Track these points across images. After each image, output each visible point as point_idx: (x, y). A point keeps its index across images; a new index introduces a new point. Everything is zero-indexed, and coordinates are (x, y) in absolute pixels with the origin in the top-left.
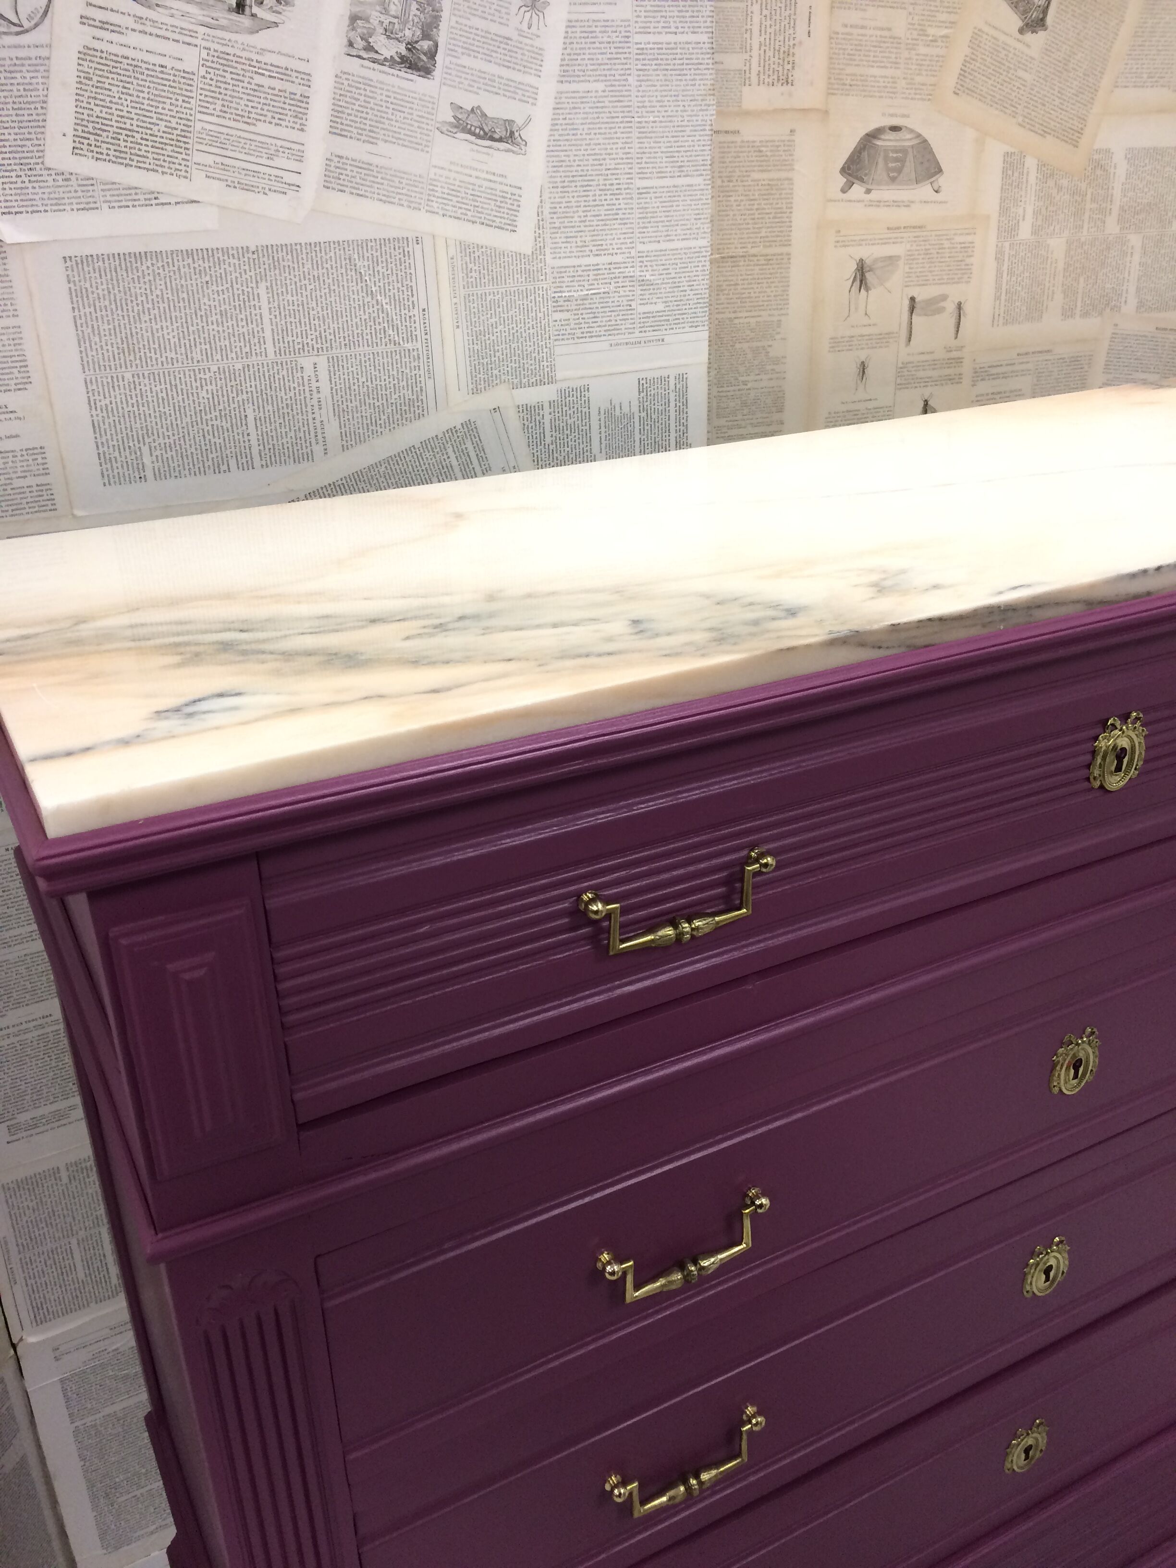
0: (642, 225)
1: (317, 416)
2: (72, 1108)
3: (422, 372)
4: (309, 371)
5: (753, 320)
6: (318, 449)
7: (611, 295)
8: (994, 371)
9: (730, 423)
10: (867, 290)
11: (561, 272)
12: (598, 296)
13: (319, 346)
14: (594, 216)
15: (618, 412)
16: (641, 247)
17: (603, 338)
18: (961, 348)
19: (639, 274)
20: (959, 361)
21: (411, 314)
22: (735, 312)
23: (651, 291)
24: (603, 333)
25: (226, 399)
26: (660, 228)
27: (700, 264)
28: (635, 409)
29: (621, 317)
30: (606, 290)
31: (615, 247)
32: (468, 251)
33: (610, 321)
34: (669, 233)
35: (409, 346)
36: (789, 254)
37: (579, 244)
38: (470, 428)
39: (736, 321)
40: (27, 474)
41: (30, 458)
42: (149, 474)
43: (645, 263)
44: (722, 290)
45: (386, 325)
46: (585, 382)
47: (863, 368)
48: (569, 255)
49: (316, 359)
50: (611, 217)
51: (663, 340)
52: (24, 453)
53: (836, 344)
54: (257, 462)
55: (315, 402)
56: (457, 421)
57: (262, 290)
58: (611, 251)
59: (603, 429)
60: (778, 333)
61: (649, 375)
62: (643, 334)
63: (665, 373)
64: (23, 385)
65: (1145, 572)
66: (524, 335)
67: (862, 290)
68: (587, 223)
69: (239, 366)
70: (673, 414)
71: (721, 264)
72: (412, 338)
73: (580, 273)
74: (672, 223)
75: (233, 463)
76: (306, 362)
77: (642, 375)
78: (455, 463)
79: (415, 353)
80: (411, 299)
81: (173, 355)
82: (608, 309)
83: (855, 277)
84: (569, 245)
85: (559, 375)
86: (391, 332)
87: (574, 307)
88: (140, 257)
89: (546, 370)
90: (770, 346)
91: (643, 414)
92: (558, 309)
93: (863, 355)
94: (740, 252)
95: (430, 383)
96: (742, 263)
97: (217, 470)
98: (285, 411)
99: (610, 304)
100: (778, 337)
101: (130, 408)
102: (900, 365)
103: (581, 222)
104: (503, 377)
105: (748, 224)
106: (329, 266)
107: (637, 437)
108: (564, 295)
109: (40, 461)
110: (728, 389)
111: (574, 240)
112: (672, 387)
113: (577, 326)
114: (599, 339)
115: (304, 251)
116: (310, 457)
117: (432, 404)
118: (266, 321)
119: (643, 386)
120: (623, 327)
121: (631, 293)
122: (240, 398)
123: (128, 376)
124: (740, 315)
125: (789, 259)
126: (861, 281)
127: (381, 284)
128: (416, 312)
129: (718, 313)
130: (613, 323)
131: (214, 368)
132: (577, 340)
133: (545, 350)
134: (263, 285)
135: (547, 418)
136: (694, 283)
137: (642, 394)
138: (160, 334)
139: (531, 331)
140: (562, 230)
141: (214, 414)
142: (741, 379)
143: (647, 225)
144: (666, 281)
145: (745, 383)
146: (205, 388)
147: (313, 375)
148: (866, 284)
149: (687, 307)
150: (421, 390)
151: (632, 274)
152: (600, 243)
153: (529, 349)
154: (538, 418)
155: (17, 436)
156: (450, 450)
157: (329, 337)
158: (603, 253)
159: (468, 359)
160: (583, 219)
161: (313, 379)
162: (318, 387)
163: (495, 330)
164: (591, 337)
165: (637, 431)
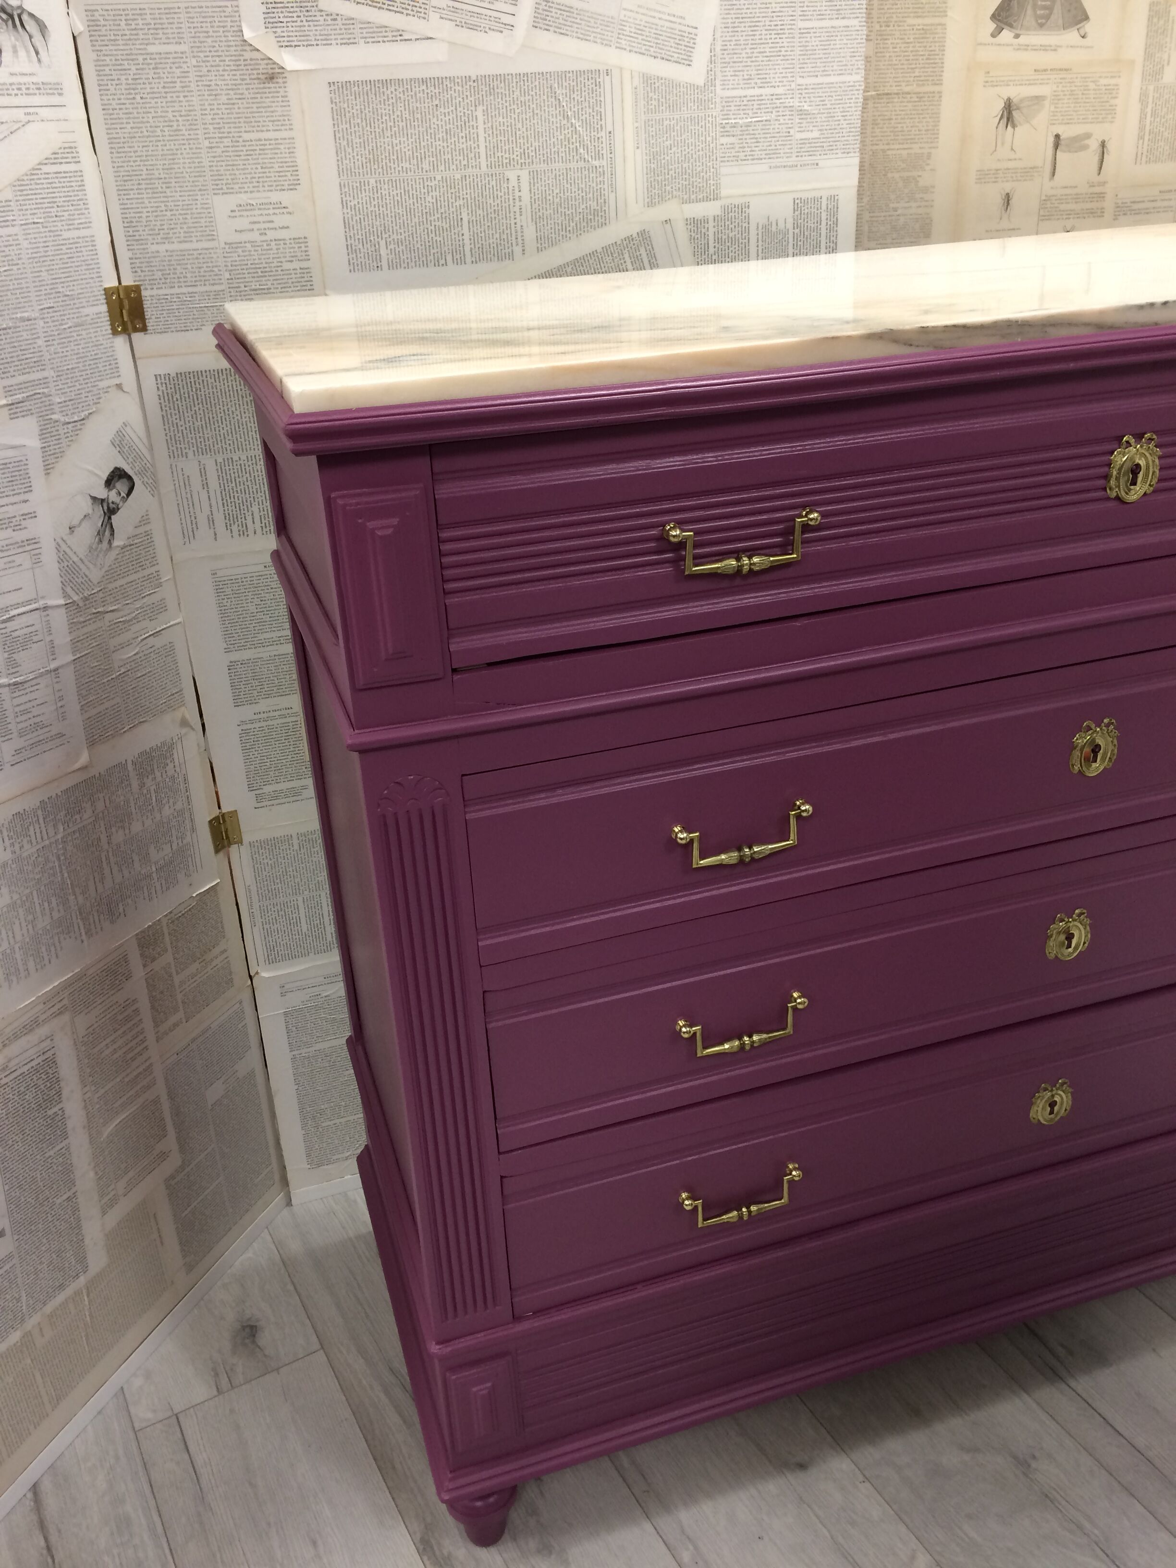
0: (802, 61)
1: (518, 221)
2: (305, 788)
3: (606, 186)
4: (513, 182)
5: (904, 153)
6: (517, 250)
7: (772, 122)
8: (1135, 206)
10: (1014, 126)
11: (728, 102)
12: (761, 123)
13: (523, 161)
14: (760, 53)
15: (774, 229)
16: (800, 81)
17: (763, 161)
18: (1104, 183)
19: (798, 104)
20: (1101, 196)
21: (599, 135)
22: (888, 144)
23: (809, 120)
24: (764, 156)
25: (446, 204)
26: (818, 64)
27: (854, 97)
28: (790, 225)
29: (780, 143)
30: (768, 118)
31: (778, 80)
32: (649, 82)
33: (770, 146)
34: (826, 69)
35: (596, 163)
36: (940, 92)
37: (746, 77)
38: (644, 236)
39: (889, 152)
40: (293, 259)
41: (296, 246)
42: (384, 263)
43: (804, 95)
44: (877, 124)
45: (578, 145)
46: (746, 200)
47: (1008, 199)
48: (736, 86)
49: (519, 173)
50: (775, 54)
51: (817, 164)
52: (292, 241)
53: (983, 177)
54: (468, 259)
55: (517, 209)
56: (634, 230)
57: (479, 113)
58: (773, 84)
59: (760, 243)
60: (928, 164)
61: (804, 196)
62: (800, 158)
63: (817, 194)
64: (294, 186)
65: (1152, 305)
66: (694, 156)
67: (1009, 127)
68: (754, 59)
69: (458, 176)
70: (823, 232)
71: (877, 101)
72: (599, 156)
73: (745, 103)
74: (829, 60)
75: (449, 258)
76: (512, 175)
77: (797, 196)
78: (630, 267)
79: (601, 170)
80: (600, 123)
81: (408, 165)
82: (768, 136)
83: (1002, 115)
84: (736, 78)
85: (724, 192)
86: (582, 151)
87: (739, 133)
88: (385, 83)
89: (712, 187)
90: (920, 176)
91: (797, 231)
92: (725, 134)
93: (1008, 187)
94: (895, 89)
95: (612, 196)
96: (896, 100)
97: (437, 264)
98: (493, 216)
99: (771, 131)
100: (927, 168)
101: (373, 208)
102: (1044, 198)
103: (748, 58)
104: (675, 193)
105: (903, 64)
106: (533, 93)
107: (790, 251)
108: (730, 121)
109: (303, 249)
110: (878, 214)
111: (741, 73)
112: (824, 207)
113: (741, 150)
114: (760, 161)
115: (514, 80)
116: (511, 256)
117: (613, 214)
118: (482, 139)
119: (798, 205)
120: (781, 151)
121: (790, 122)
122: (457, 204)
123: (372, 181)
124: (892, 147)
125: (940, 97)
126: (1008, 119)
127: (576, 110)
128: (603, 134)
129: (872, 145)
130: (773, 147)
131: (439, 178)
132: (740, 162)
133: (712, 170)
134: (480, 108)
135: (711, 231)
136: (848, 114)
137: (796, 213)
138: (398, 148)
139: (701, 153)
140: (731, 64)
141: (436, 216)
142: (892, 205)
143: (806, 61)
144: (822, 111)
145: (895, 210)
146: (431, 194)
147: (516, 186)
148: (1013, 121)
149: (841, 135)
150: (605, 202)
151: (791, 104)
152: (764, 76)
153: (698, 169)
154: (703, 231)
155: (288, 227)
156: (626, 256)
157: (531, 154)
158: (766, 85)
159: (645, 176)
160: (750, 55)
161: (517, 190)
162: (520, 197)
163: (670, 152)
164: (753, 160)
165: (791, 245)
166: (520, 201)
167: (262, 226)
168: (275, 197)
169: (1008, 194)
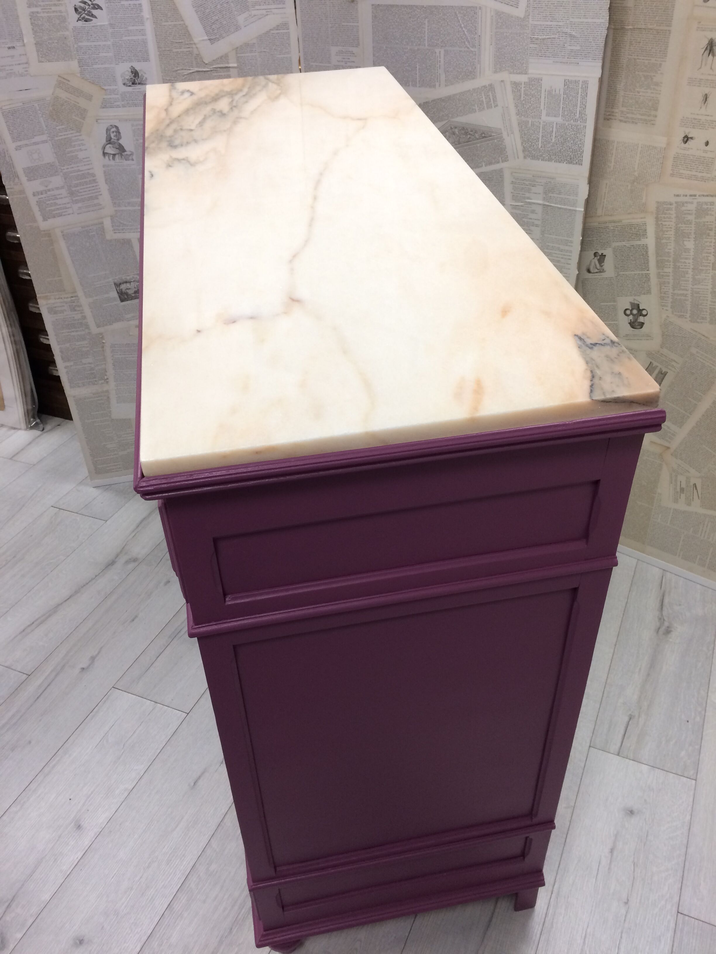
0: (573, 10)
1: (438, 71)
3: (476, 61)
4: (438, 54)
5: (647, 62)
6: (437, 84)
7: (556, 39)
9: (628, 111)
10: (713, 56)
11: (535, 27)
12: (550, 39)
13: (442, 45)
14: (552, 4)
15: (554, 93)
16: (572, 20)
19: (570, 32)
21: (475, 37)
22: (638, 56)
23: (575, 40)
24: (551, 56)
25: (411, 59)
26: (582, 12)
27: (600, 31)
28: (562, 93)
29: (560, 50)
30: (554, 37)
31: (560, 18)
32: (498, 14)
33: (554, 51)
34: (586, 15)
35: (472, 49)
36: (669, 31)
37: (544, 15)
38: (491, 87)
39: (638, 60)
43: (573, 27)
44: (632, 44)
45: (465, 40)
46: (541, 76)
47: (706, 98)
48: (539, 20)
49: (440, 50)
50: (559, 5)
51: (578, 63)
53: (692, 82)
54: (418, 85)
55: (438, 66)
56: (487, 83)
57: (426, 22)
58: (558, 20)
59: (546, 99)
60: (659, 70)
61: (570, 79)
62: (569, 59)
63: (577, 79)
64: (358, 45)
66: (517, 52)
67: (710, 55)
68: (549, 7)
69: (416, 49)
70: (579, 99)
71: (633, 32)
72: (474, 46)
73: (543, 28)
74: (588, 10)
75: (410, 83)
76: (437, 51)
77: (567, 78)
78: (484, 100)
79: (475, 53)
80: (475, 31)
81: (398, 41)
82: (554, 46)
83: (707, 48)
84: (539, 15)
85: (530, 71)
86: (467, 43)
87: (539, 43)
88: (392, 6)
89: (524, 68)
90: (654, 76)
91: (565, 96)
92: (532, 42)
93: (706, 90)
94: (643, 27)
95: (479, 66)
96: (644, 32)
98: (429, 67)
99: (555, 44)
100: (659, 72)
101: (384, 58)
103: (546, 6)
104: (506, 68)
105: (649, 13)
106: (448, 15)
107: (561, 106)
108: (535, 37)
110: (629, 93)
111: (542, 13)
112: (580, 86)
113: (540, 51)
114: (549, 58)
115: (441, 9)
116: (434, 86)
117: (478, 74)
118: (426, 33)
119: (566, 83)
120: (560, 54)
121: (565, 40)
122: (415, 60)
123: (385, 47)
124: (640, 58)
125: (670, 33)
126: (710, 51)
127: (465, 24)
128: (476, 36)
129: (629, 55)
130: (556, 52)
131: (409, 48)
132: (539, 57)
133: (525, 59)
134: (427, 20)
135: (523, 89)
136: (596, 39)
137: (566, 87)
138: (395, 34)
139: (520, 51)
140: (538, 9)
141: (407, 64)
142: (637, 90)
143: (575, 10)
144: (582, 36)
145: (639, 92)
146: (406, 55)
148: (713, 52)
149: (592, 50)
150: (475, 68)
151: (566, 31)
152: (553, 16)
153: (519, 58)
154: (519, 88)
155: (354, 61)
156: (483, 95)
157: (445, 42)
158: (554, 20)
159: (494, 58)
160: (547, 5)
161: (439, 57)
162: (440, 61)
163: (506, 48)
164: (545, 57)
165: (561, 103)
166: (440, 62)
167: (346, 60)
168: (351, 49)
169: (706, 95)
